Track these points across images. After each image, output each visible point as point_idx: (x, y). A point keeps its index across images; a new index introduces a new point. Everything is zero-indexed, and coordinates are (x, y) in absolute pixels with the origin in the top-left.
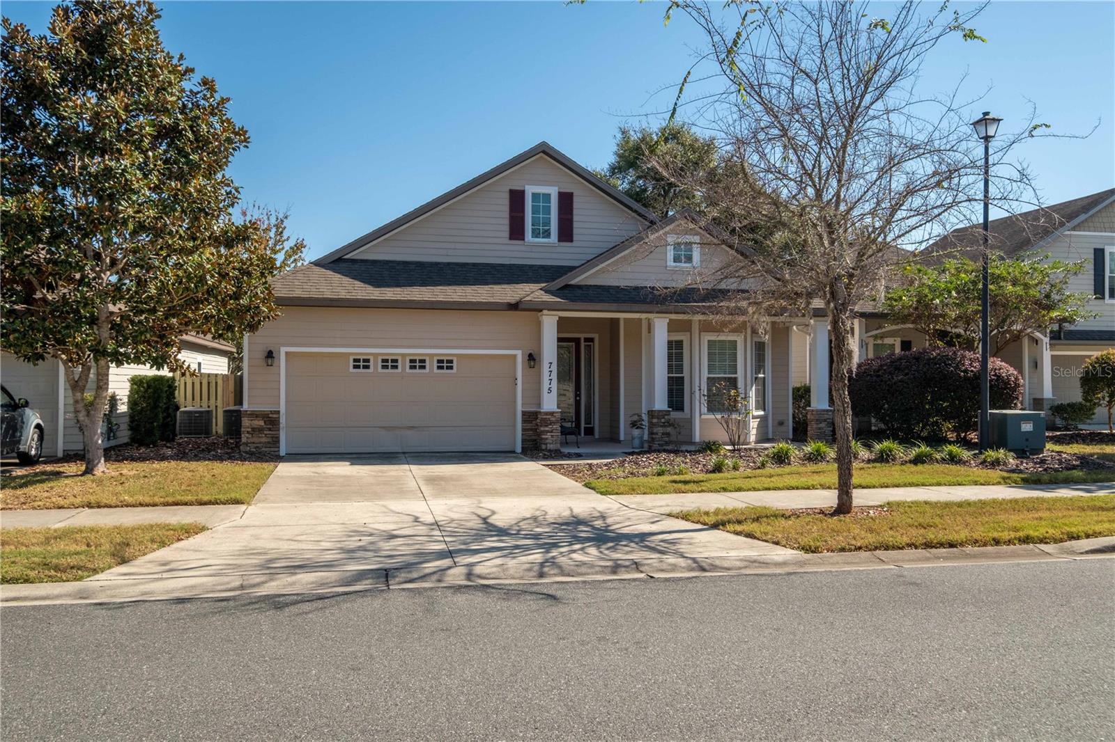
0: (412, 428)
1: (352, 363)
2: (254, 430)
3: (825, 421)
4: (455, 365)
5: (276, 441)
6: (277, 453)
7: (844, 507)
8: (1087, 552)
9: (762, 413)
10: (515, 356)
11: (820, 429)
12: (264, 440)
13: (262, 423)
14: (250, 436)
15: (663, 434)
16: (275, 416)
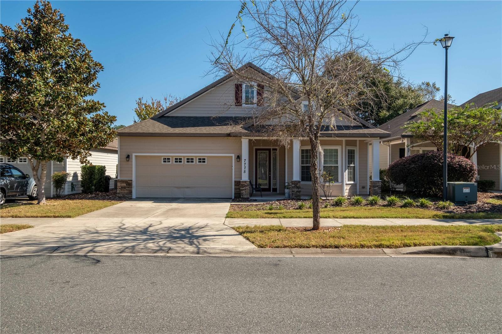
0: (188, 187)
1: (162, 160)
2: (123, 188)
3: (377, 186)
4: (206, 160)
5: (131, 192)
6: (131, 197)
7: (316, 227)
8: (407, 254)
9: (352, 182)
10: (232, 156)
11: (375, 190)
12: (126, 192)
13: (125, 185)
14: (120, 190)
15: (297, 191)
16: (130, 182)
